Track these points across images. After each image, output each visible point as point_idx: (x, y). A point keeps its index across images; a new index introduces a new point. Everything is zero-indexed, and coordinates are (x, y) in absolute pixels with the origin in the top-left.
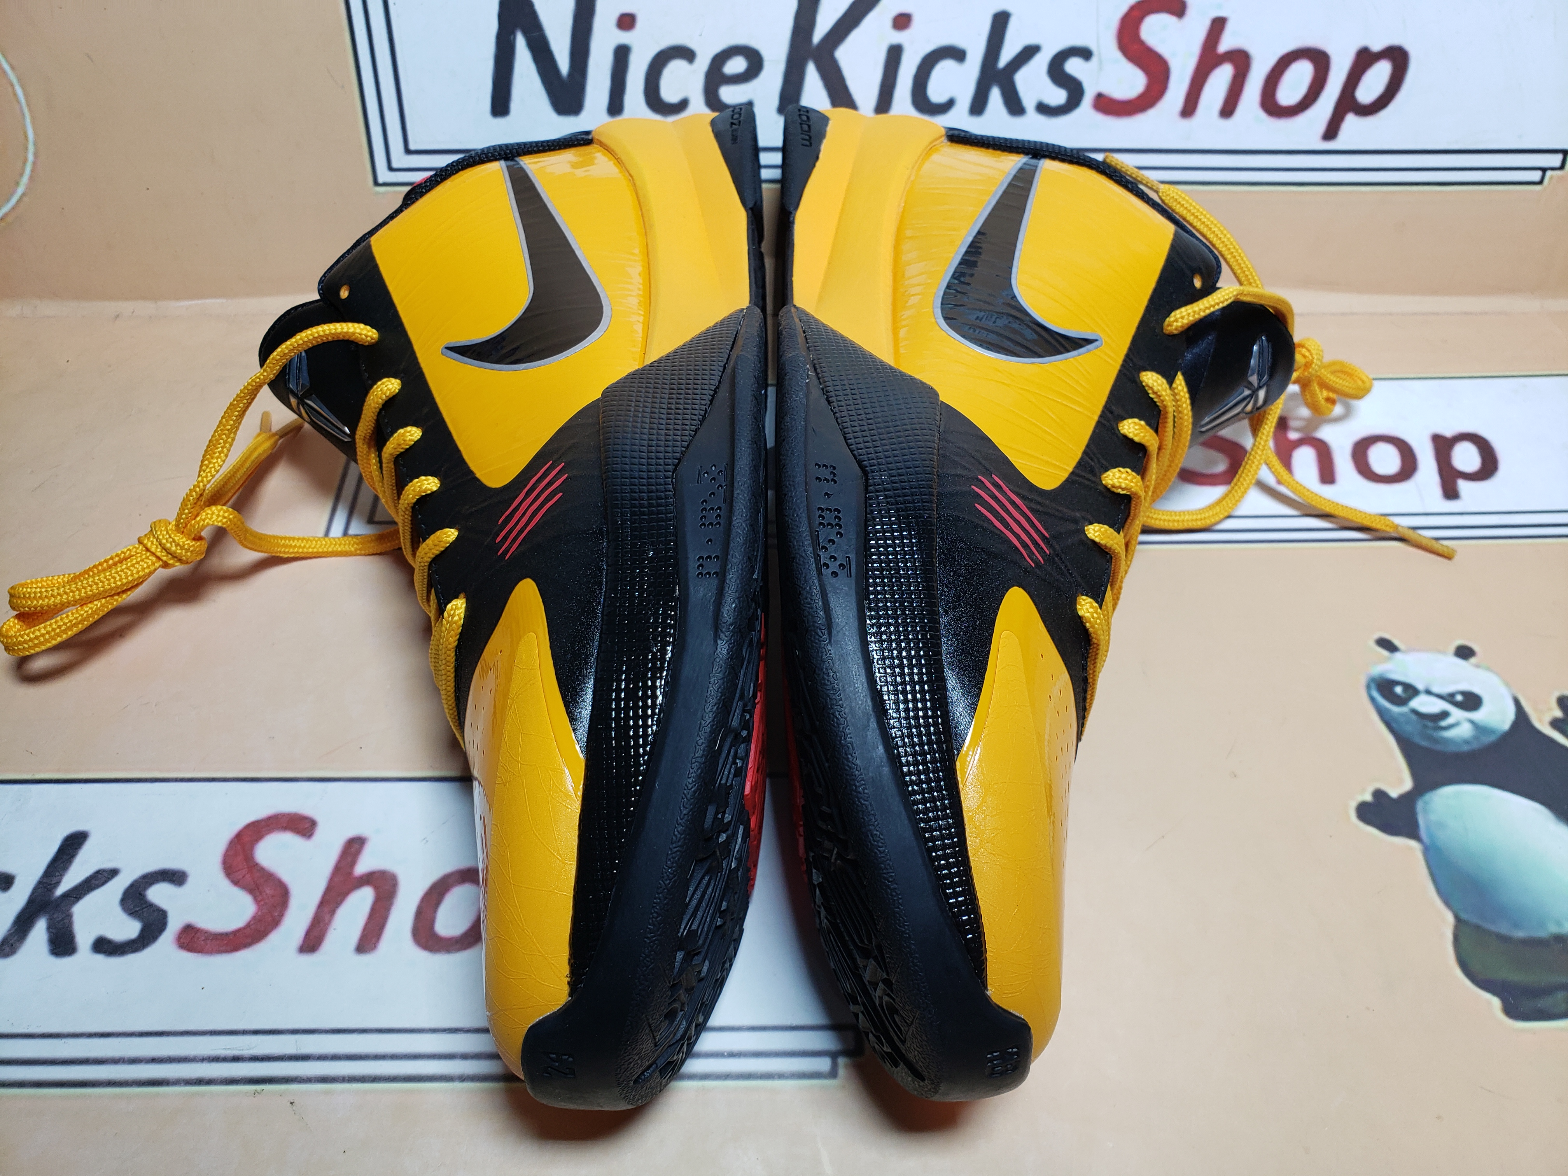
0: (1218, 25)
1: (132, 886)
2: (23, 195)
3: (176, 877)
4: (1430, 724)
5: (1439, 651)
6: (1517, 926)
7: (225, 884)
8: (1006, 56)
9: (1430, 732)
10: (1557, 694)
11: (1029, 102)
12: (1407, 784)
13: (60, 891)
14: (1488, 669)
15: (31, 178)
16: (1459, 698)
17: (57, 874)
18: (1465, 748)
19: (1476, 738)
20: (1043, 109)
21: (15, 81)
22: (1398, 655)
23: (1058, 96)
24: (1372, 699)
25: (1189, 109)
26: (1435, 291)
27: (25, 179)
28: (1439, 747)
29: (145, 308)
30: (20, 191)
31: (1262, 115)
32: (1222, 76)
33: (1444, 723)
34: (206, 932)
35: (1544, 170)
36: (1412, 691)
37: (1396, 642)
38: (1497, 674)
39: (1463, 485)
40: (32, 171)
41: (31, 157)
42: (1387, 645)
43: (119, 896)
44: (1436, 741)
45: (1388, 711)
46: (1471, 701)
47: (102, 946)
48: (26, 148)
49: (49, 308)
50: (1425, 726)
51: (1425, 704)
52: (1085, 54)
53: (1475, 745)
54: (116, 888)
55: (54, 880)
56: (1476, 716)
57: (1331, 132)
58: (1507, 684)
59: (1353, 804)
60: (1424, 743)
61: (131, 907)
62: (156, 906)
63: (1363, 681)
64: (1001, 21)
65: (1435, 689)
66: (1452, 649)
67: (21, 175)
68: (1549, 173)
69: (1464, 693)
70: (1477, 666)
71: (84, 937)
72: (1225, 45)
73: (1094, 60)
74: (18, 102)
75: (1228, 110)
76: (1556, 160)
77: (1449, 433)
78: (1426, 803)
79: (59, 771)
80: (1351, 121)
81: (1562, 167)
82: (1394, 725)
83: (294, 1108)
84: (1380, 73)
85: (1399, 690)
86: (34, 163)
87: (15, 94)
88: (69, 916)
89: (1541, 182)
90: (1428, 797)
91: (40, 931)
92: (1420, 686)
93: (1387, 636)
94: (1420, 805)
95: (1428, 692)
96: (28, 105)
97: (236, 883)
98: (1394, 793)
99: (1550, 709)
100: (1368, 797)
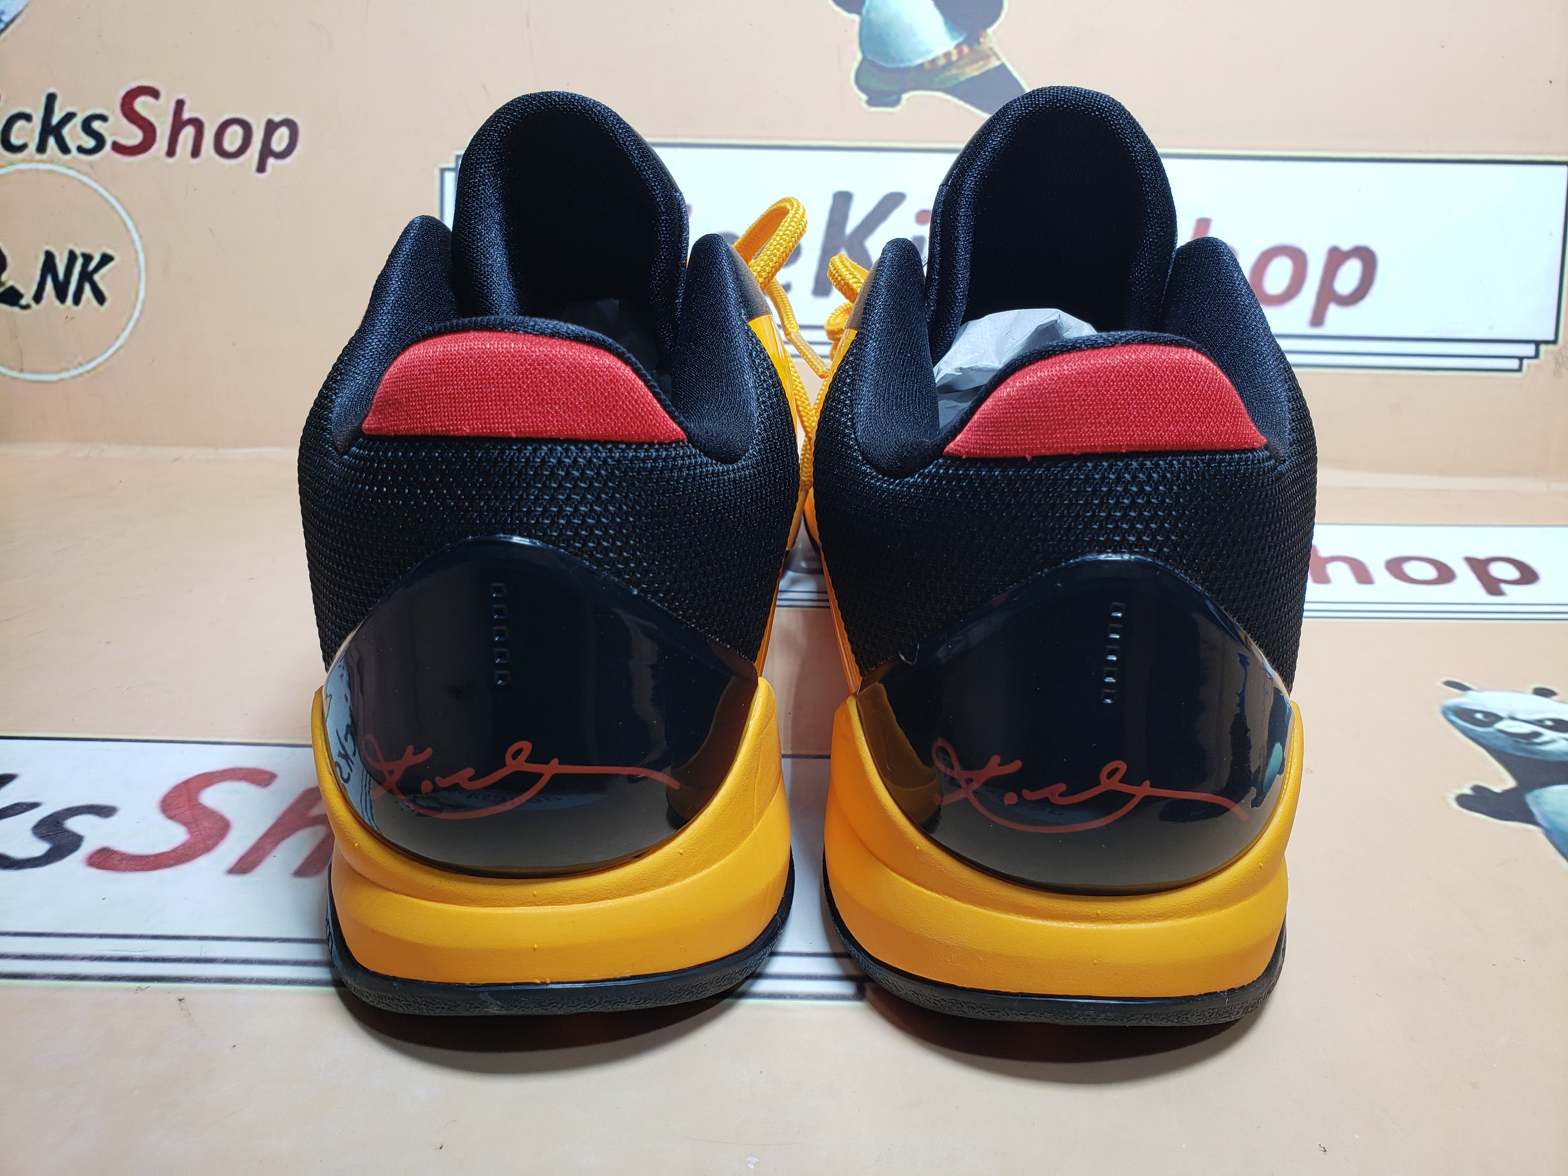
2: (121, 347)
15: (132, 334)
16: (1549, 723)
22: (1470, 693)
24: (1452, 722)
27: (126, 334)
28: (1539, 757)
30: (118, 344)
35: (1521, 359)
39: (1504, 587)
40: (135, 326)
41: (136, 314)
48: (134, 306)
63: (1438, 710)
67: (124, 329)
74: (139, 266)
76: (1530, 350)
77: (1481, 555)
82: (1482, 741)
83: (182, 1005)
85: (1479, 716)
86: (138, 320)
87: (137, 259)
89: (1520, 370)
95: (1513, 718)
96: (146, 269)
98: (1497, 789)
100: (1467, 791)
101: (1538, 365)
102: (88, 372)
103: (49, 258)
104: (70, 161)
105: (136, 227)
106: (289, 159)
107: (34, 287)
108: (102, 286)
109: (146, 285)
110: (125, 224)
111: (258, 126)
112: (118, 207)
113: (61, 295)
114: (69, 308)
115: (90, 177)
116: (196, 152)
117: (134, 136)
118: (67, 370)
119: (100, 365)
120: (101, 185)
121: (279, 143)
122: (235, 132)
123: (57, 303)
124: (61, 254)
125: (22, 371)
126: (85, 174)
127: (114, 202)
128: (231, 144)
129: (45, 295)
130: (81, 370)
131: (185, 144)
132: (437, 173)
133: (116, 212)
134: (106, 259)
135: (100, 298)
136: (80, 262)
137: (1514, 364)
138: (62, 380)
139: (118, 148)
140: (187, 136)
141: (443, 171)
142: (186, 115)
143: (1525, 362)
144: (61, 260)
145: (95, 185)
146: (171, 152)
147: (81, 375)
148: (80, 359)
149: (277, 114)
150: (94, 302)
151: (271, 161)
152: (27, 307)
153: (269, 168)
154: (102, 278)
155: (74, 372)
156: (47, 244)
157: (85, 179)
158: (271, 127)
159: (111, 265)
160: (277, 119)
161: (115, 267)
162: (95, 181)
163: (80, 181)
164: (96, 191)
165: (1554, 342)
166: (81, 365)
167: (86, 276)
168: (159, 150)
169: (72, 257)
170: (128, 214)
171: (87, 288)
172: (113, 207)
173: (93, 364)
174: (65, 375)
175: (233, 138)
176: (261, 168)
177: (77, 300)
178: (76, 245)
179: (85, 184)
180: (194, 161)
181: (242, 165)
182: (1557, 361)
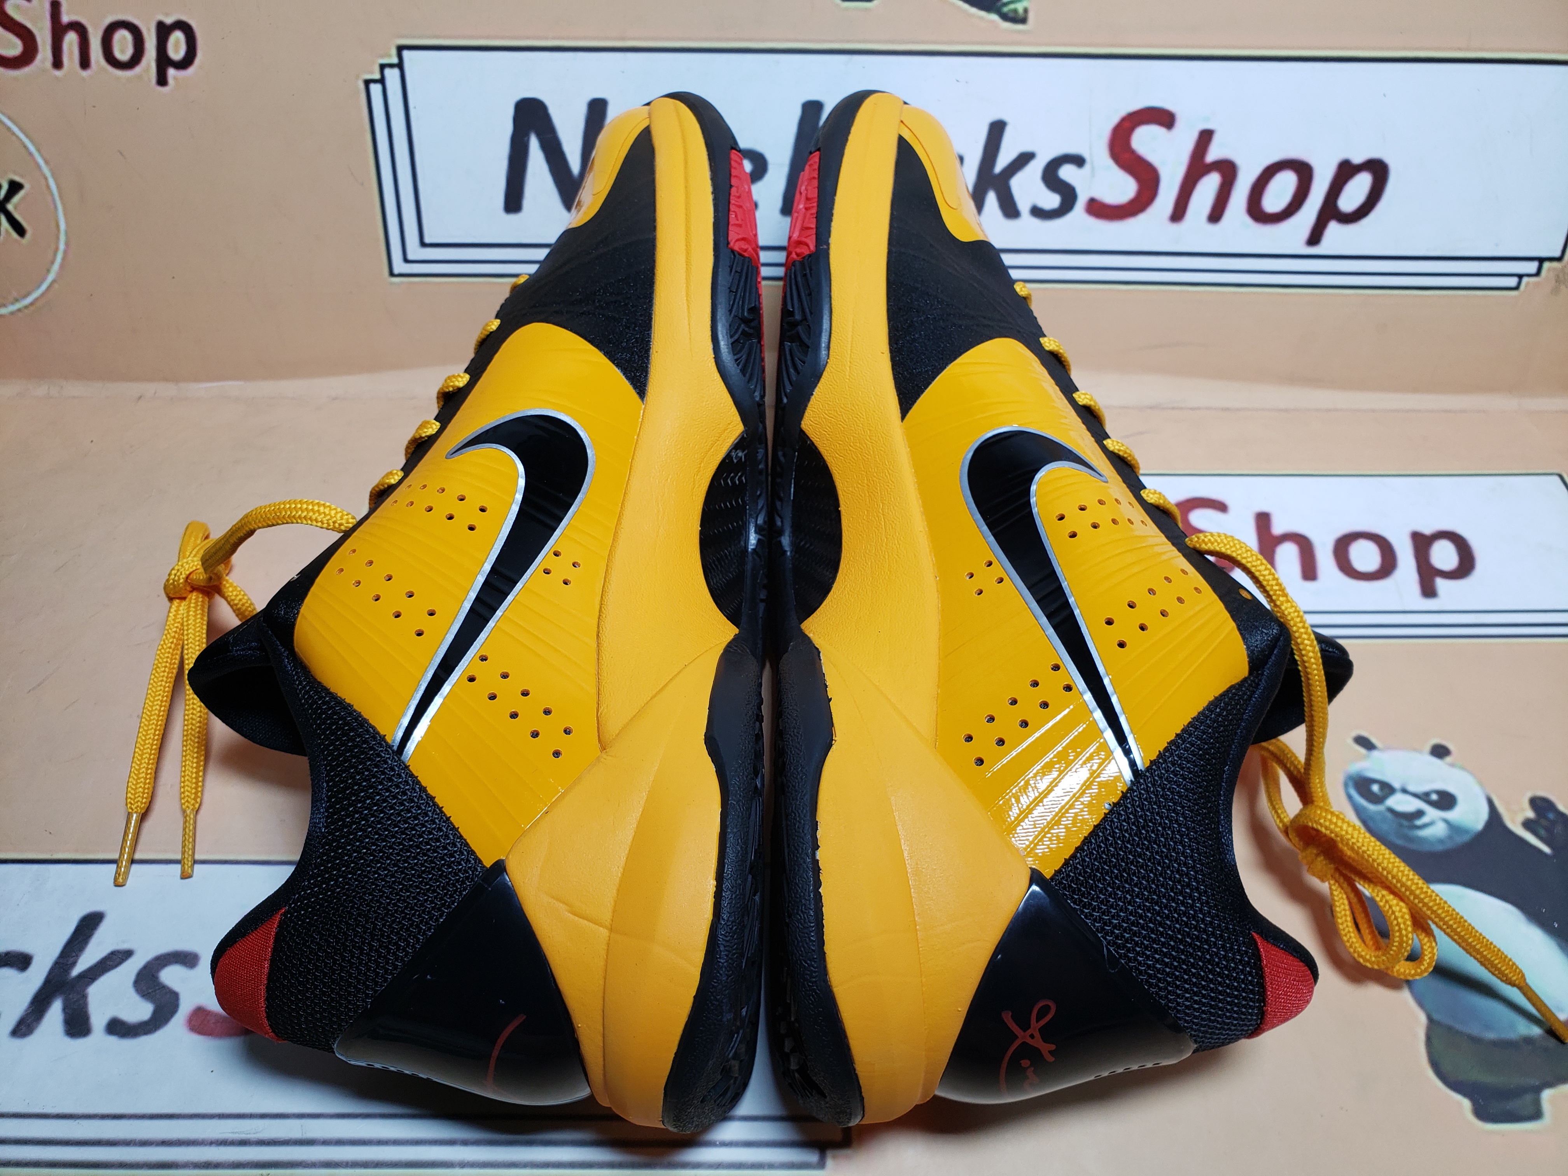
0: (1205, 137)
2: (54, 282)
4: (1405, 823)
5: (1415, 750)
6: (1488, 1027)
8: (1002, 162)
9: (1406, 831)
10: (1529, 795)
11: (1023, 205)
13: (76, 972)
14: (1463, 768)
15: (62, 266)
16: (1434, 797)
17: (74, 954)
18: (1440, 848)
19: (1450, 837)
20: (1037, 212)
21: (48, 174)
22: (1375, 753)
23: (1052, 201)
24: (1350, 797)
25: (1178, 213)
26: (1415, 389)
27: (56, 267)
28: (1414, 847)
29: (167, 390)
30: (51, 278)
31: (1248, 220)
32: (1210, 184)
33: (1419, 822)
35: (1520, 276)
36: (1388, 789)
37: (1374, 740)
38: (1471, 773)
40: (64, 259)
41: (62, 246)
42: (1364, 743)
43: (132, 977)
44: (1412, 840)
46: (1446, 801)
47: (117, 1028)
48: (58, 238)
49: (75, 389)
50: (1401, 825)
51: (1401, 803)
52: (1078, 161)
53: (1449, 845)
54: (129, 969)
55: (71, 960)
56: (1450, 815)
57: (1315, 238)
58: (1481, 784)
61: (144, 988)
62: (168, 988)
64: (997, 130)
65: (1411, 788)
66: (1428, 748)
67: (53, 262)
68: (1525, 280)
69: (1439, 793)
70: (1452, 765)
71: (98, 1019)
72: (1213, 154)
73: (1087, 167)
74: (52, 195)
75: (1216, 215)
76: (1532, 267)
77: (1427, 530)
79: (76, 851)
80: (1333, 228)
81: (1538, 273)
82: (1371, 824)
84: (1361, 185)
85: (1375, 788)
86: (65, 252)
88: (85, 997)
89: (1517, 288)
91: (55, 1012)
92: (1396, 785)
93: (1365, 734)
95: (1405, 791)
99: (1523, 810)
101: (1537, 284)
102: (26, 307)
105: (39, 151)
106: (191, 70)
109: (65, 214)
110: (25, 147)
112: (15, 129)
116: (85, 63)
119: (36, 300)
121: (177, 51)
122: (124, 38)
128: (123, 51)
132: (362, 86)
133: (14, 134)
137: (1513, 282)
140: (71, 44)
141: (367, 83)
142: (65, 19)
146: (57, 63)
147: (19, 310)
148: (15, 294)
149: (167, 15)
150: (15, 235)
151: (171, 72)
153: (171, 80)
154: (15, 208)
158: (164, 31)
159: (22, 193)
160: (169, 21)
161: (27, 195)
165: (1559, 259)
166: (17, 300)
168: (43, 61)
170: (27, 136)
172: (9, 129)
176: (162, 80)
180: (85, 74)
181: (139, 77)
182: (1558, 280)
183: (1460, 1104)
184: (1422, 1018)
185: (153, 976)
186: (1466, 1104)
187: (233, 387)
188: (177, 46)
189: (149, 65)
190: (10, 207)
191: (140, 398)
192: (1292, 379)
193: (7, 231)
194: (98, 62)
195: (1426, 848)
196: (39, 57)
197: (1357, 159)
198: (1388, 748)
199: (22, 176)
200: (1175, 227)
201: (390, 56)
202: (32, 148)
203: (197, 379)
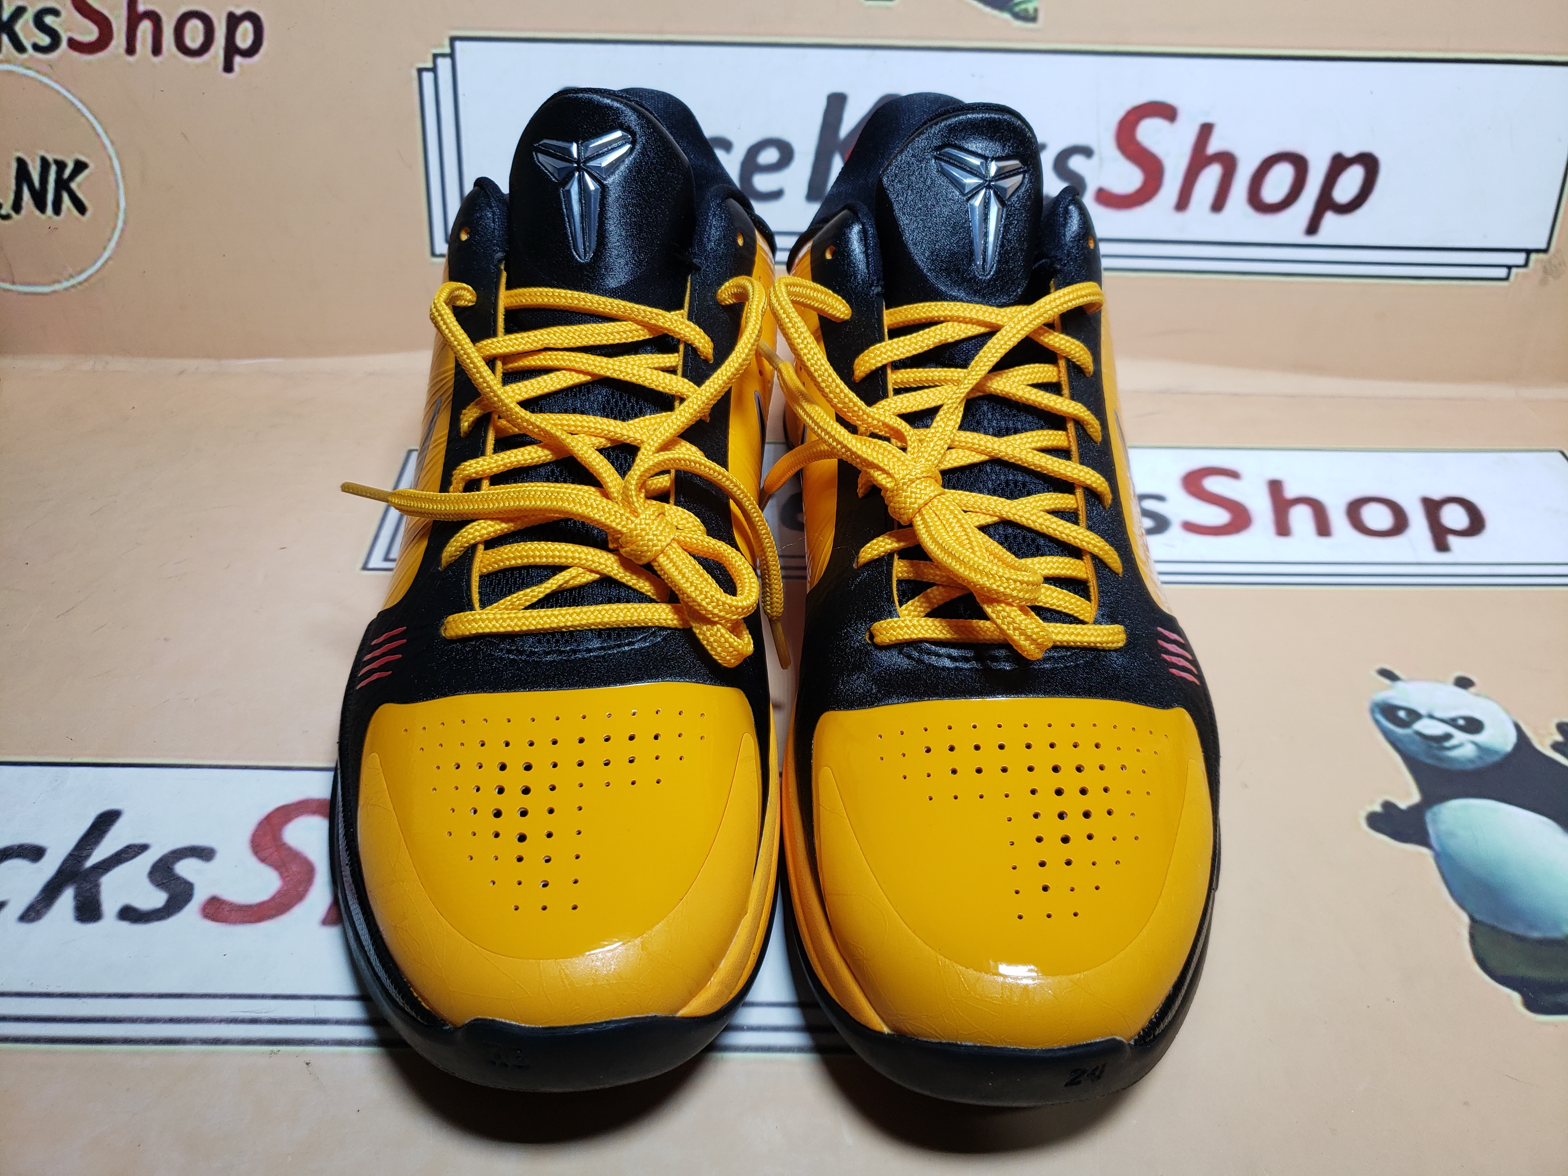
0: (1206, 130)
1: (161, 860)
2: (109, 258)
3: (204, 854)
4: (1434, 745)
6: (1532, 926)
7: (252, 861)
10: (1556, 720)
12: (1415, 797)
13: (90, 863)
15: (118, 244)
16: (1461, 722)
17: (88, 847)
18: (1471, 767)
19: (1480, 757)
22: (1399, 684)
24: (1377, 722)
25: (1182, 203)
27: (113, 244)
28: (1445, 766)
29: (210, 365)
31: (1249, 211)
32: (1211, 175)
33: (1448, 744)
34: (231, 904)
35: (1509, 267)
36: (1414, 715)
37: (1397, 672)
38: (1497, 702)
39: (1452, 540)
40: (120, 237)
41: (120, 224)
43: (147, 868)
45: (1392, 732)
46: (1473, 726)
47: (129, 914)
48: (117, 215)
49: (120, 364)
50: (1430, 747)
52: (1087, 152)
53: (1480, 764)
54: (144, 862)
56: (1479, 738)
57: (1313, 228)
58: (1507, 711)
59: (1363, 814)
60: (1429, 761)
61: (159, 879)
62: (183, 879)
63: (1367, 705)
65: (1438, 714)
66: (1452, 679)
67: (110, 240)
68: (1514, 271)
69: (1465, 718)
70: (1477, 695)
71: (110, 903)
72: (1214, 146)
73: (1095, 158)
75: (1218, 205)
76: (1520, 258)
77: (1437, 496)
78: (1435, 814)
79: (97, 756)
80: (1330, 219)
81: (1526, 265)
82: (1400, 745)
83: (310, 1068)
85: (1402, 714)
87: (112, 167)
88: (97, 886)
89: (1507, 279)
90: (1436, 809)
91: (67, 899)
92: (1423, 711)
93: (1388, 667)
94: (1429, 816)
95: (1431, 717)
96: (123, 177)
97: (263, 860)
99: (1551, 734)
100: (1377, 808)
101: (1525, 276)
102: (80, 283)
103: (22, 165)
104: (26, 60)
105: (106, 132)
106: (256, 58)
107: (11, 197)
108: (80, 195)
109: (126, 193)
110: (94, 128)
111: (220, 22)
113: (41, 206)
114: (50, 218)
115: (50, 78)
116: (157, 49)
117: (90, 33)
118: (59, 282)
119: (91, 276)
120: (63, 86)
121: (244, 40)
122: (196, 27)
123: (37, 213)
124: (33, 161)
125: (13, 283)
126: (45, 75)
127: (80, 105)
128: (193, 40)
129: (24, 204)
130: (73, 282)
131: (144, 40)
132: (415, 74)
133: (83, 115)
134: (80, 166)
135: (81, 208)
136: (53, 169)
137: (1502, 272)
138: (55, 292)
139: (74, 44)
140: (144, 32)
141: (420, 71)
142: (141, 8)
143: (1514, 270)
144: (34, 168)
145: (57, 87)
146: (131, 49)
147: (73, 286)
148: (70, 270)
149: (238, 6)
150: (75, 212)
151: (238, 59)
152: (7, 217)
153: (236, 67)
154: (79, 186)
155: (66, 284)
156: (17, 150)
157: (45, 80)
158: (233, 21)
160: (239, 12)
161: (91, 174)
162: (56, 82)
163: (41, 82)
164: (58, 92)
165: (1545, 251)
166: (72, 276)
167: (63, 185)
168: (117, 47)
169: (45, 163)
170: (96, 118)
171: (66, 197)
172: (79, 110)
173: (84, 276)
174: (57, 287)
175: (194, 34)
176: (228, 67)
177: (57, 210)
178: (47, 151)
179: (46, 86)
180: (156, 60)
181: (207, 64)
182: (1545, 271)
183: (1509, 996)
184: (1465, 919)
185: (169, 867)
186: (1516, 997)
187: (272, 363)
188: (244, 36)
189: (217, 54)
190: (73, 185)
191: (181, 373)
192: (1298, 366)
193: (69, 209)
194: (169, 50)
195: (1458, 767)
196: (114, 43)
197: (1349, 153)
198: (1411, 680)
199: (88, 156)
200: (1180, 217)
201: (442, 46)
202: (100, 130)
203: (238, 357)
